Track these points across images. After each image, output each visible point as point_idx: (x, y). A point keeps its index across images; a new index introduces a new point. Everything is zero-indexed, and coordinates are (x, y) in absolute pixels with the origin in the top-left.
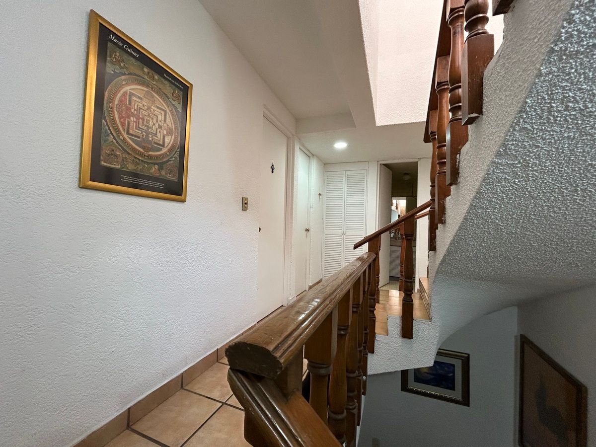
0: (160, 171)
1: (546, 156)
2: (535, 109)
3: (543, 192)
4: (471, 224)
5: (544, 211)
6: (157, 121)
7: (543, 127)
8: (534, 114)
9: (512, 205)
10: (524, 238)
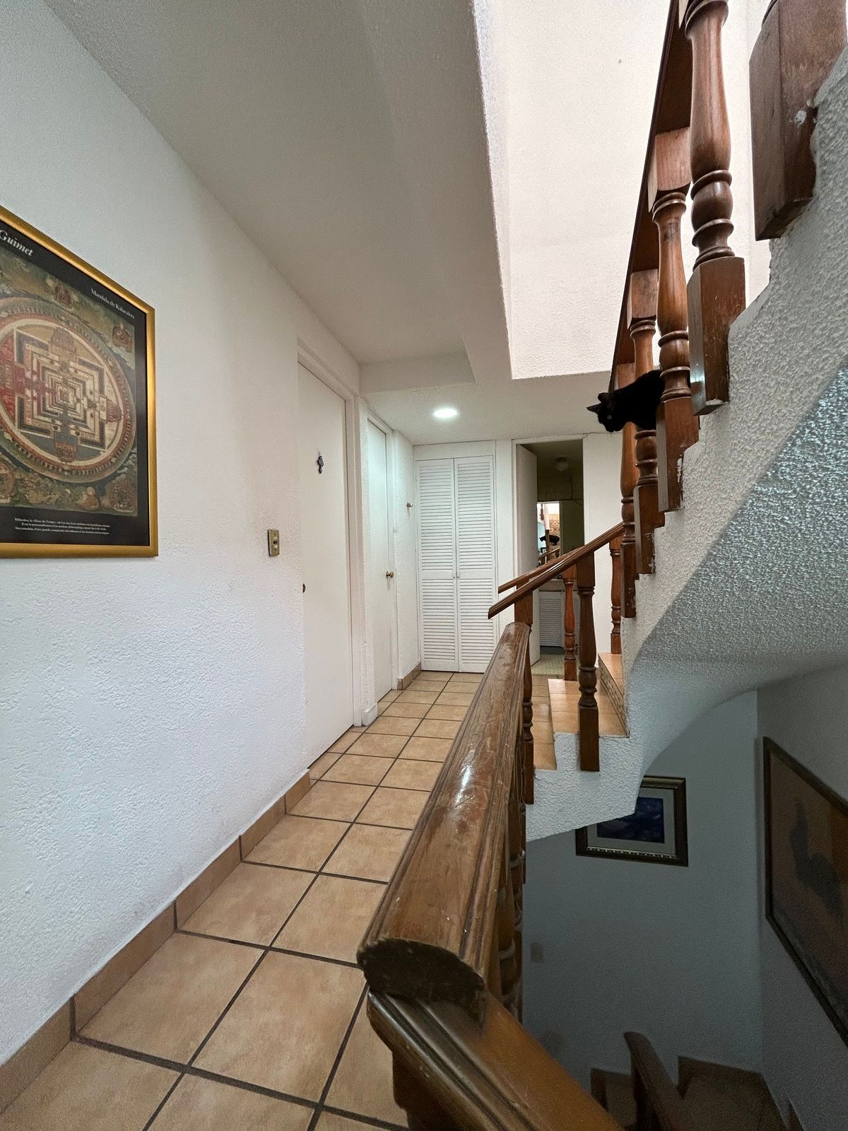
0: (98, 499)
1: (837, 483)
2: (831, 415)
3: (824, 534)
4: (705, 582)
5: (822, 561)
6: (84, 394)
7: (840, 442)
8: (828, 422)
9: (774, 554)
10: (785, 599)
